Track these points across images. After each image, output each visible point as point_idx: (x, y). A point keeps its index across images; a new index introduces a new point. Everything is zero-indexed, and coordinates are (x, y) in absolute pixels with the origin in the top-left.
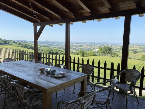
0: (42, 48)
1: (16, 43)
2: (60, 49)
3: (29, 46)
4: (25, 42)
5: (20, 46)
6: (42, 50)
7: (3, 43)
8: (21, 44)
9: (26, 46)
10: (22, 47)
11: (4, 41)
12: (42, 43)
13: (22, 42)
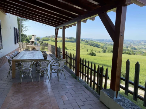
0: (107, 46)
1: (84, 41)
2: (127, 48)
3: (95, 44)
4: (92, 40)
5: (87, 43)
6: (107, 48)
7: (74, 41)
8: (88, 42)
9: (91, 44)
10: (88, 45)
11: (74, 39)
12: (108, 41)
13: (89, 40)
